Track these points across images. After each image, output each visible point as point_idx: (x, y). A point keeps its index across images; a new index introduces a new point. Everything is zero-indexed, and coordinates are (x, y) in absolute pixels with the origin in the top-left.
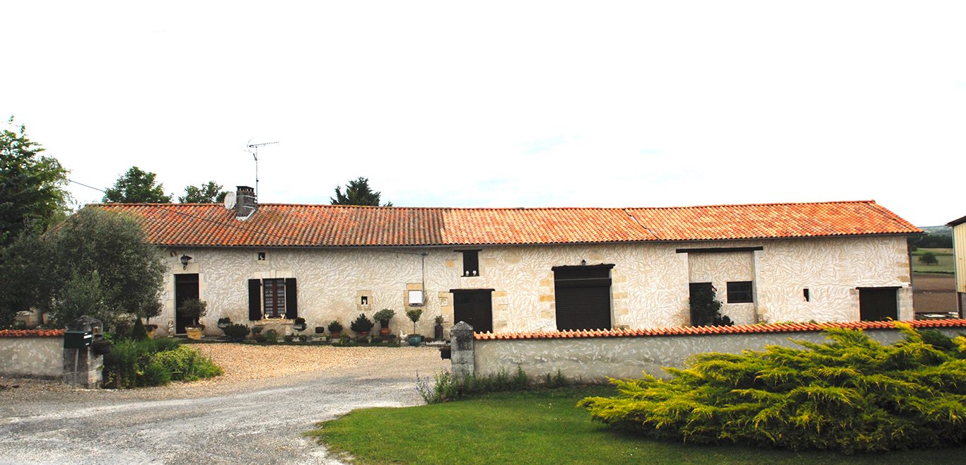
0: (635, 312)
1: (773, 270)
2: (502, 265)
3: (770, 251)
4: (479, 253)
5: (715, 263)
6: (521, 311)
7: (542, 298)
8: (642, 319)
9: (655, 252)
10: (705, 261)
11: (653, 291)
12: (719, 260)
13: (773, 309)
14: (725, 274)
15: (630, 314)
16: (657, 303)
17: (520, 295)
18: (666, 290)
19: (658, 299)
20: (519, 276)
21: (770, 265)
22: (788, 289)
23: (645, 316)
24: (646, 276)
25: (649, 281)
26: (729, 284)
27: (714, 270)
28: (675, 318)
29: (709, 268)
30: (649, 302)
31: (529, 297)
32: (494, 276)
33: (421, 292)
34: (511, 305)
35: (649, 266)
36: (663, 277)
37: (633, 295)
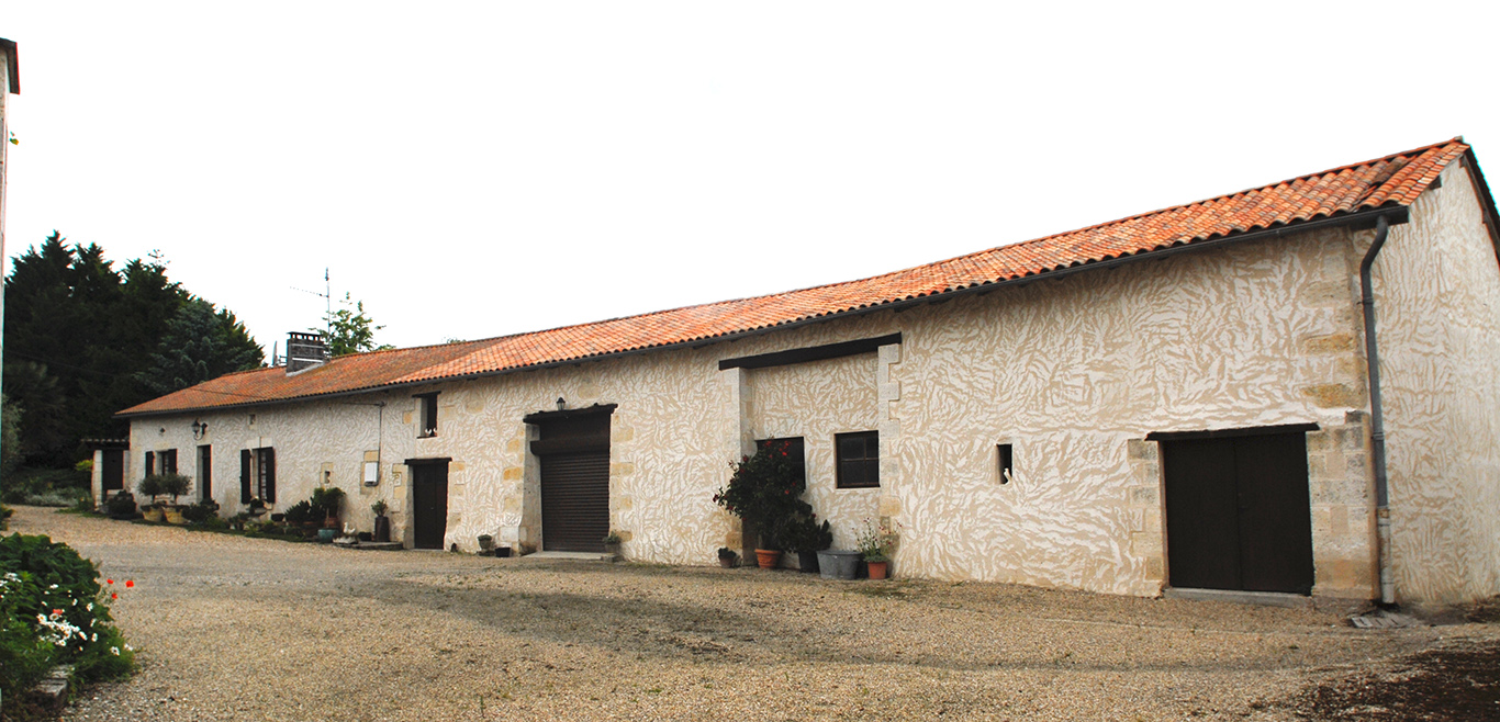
0: (643, 504)
1: (923, 396)
2: (463, 415)
3: (921, 344)
4: (439, 396)
5: (808, 388)
6: (479, 497)
7: (507, 474)
8: (654, 519)
9: (688, 372)
10: (790, 385)
11: (678, 459)
12: (817, 378)
13: (913, 502)
14: (831, 415)
15: (634, 509)
16: (683, 485)
17: (479, 468)
18: (703, 455)
19: (685, 475)
20: (482, 433)
21: (918, 383)
22: (956, 447)
23: (659, 513)
24: (667, 427)
25: (673, 436)
26: (839, 437)
27: (806, 406)
28: (715, 520)
29: (796, 402)
30: (669, 483)
31: (490, 471)
32: (452, 436)
33: (376, 464)
34: (468, 486)
35: (675, 403)
36: (698, 427)
37: (643, 467)
